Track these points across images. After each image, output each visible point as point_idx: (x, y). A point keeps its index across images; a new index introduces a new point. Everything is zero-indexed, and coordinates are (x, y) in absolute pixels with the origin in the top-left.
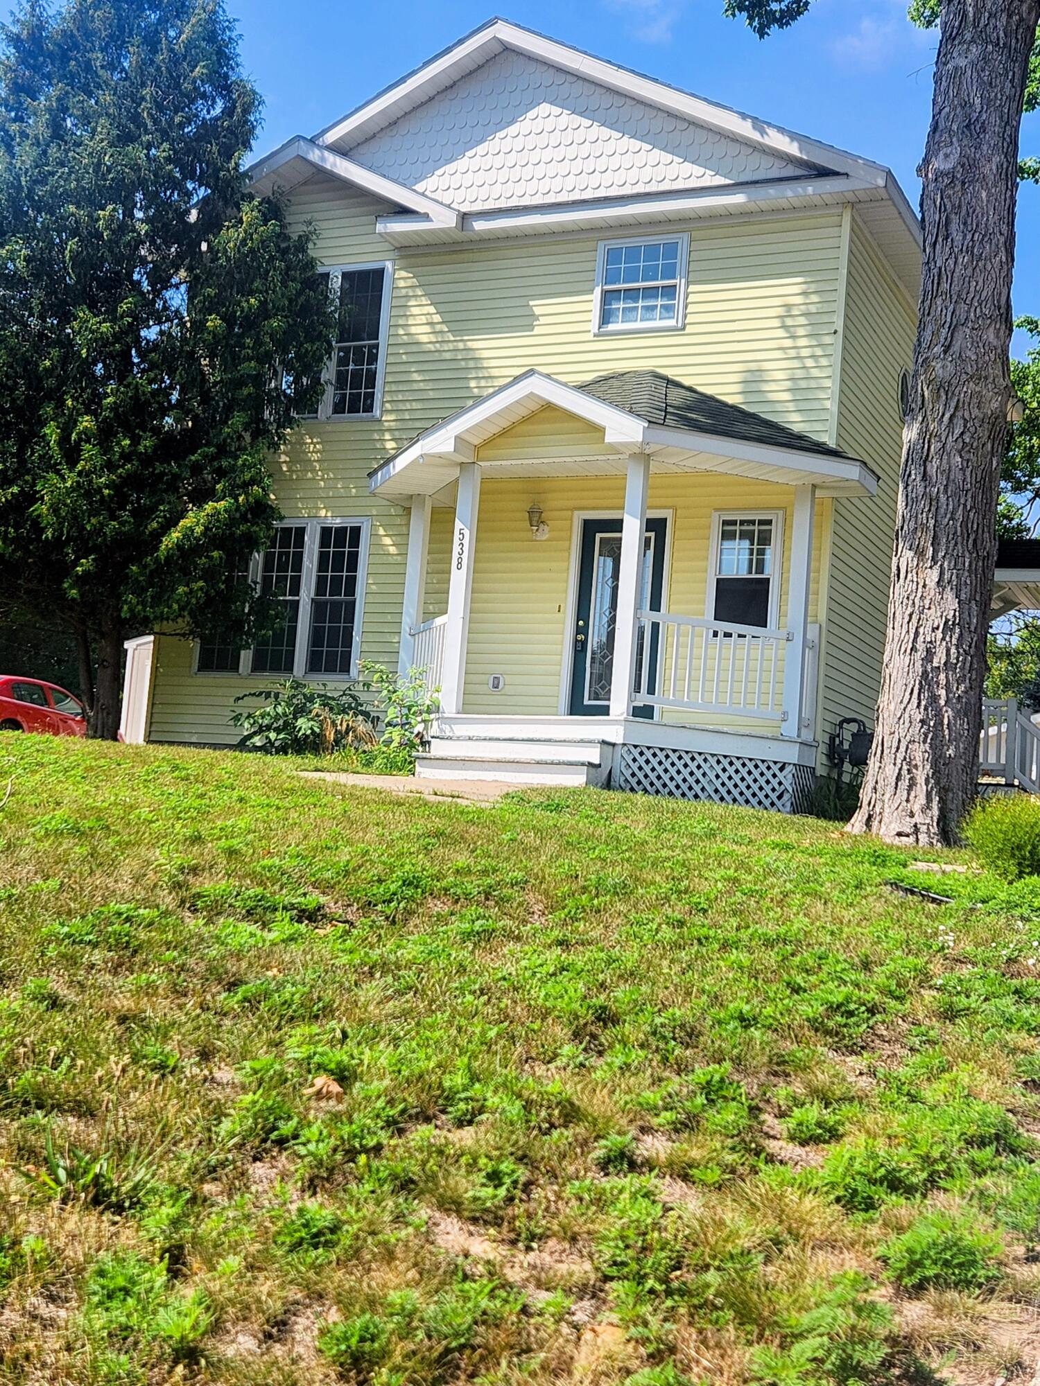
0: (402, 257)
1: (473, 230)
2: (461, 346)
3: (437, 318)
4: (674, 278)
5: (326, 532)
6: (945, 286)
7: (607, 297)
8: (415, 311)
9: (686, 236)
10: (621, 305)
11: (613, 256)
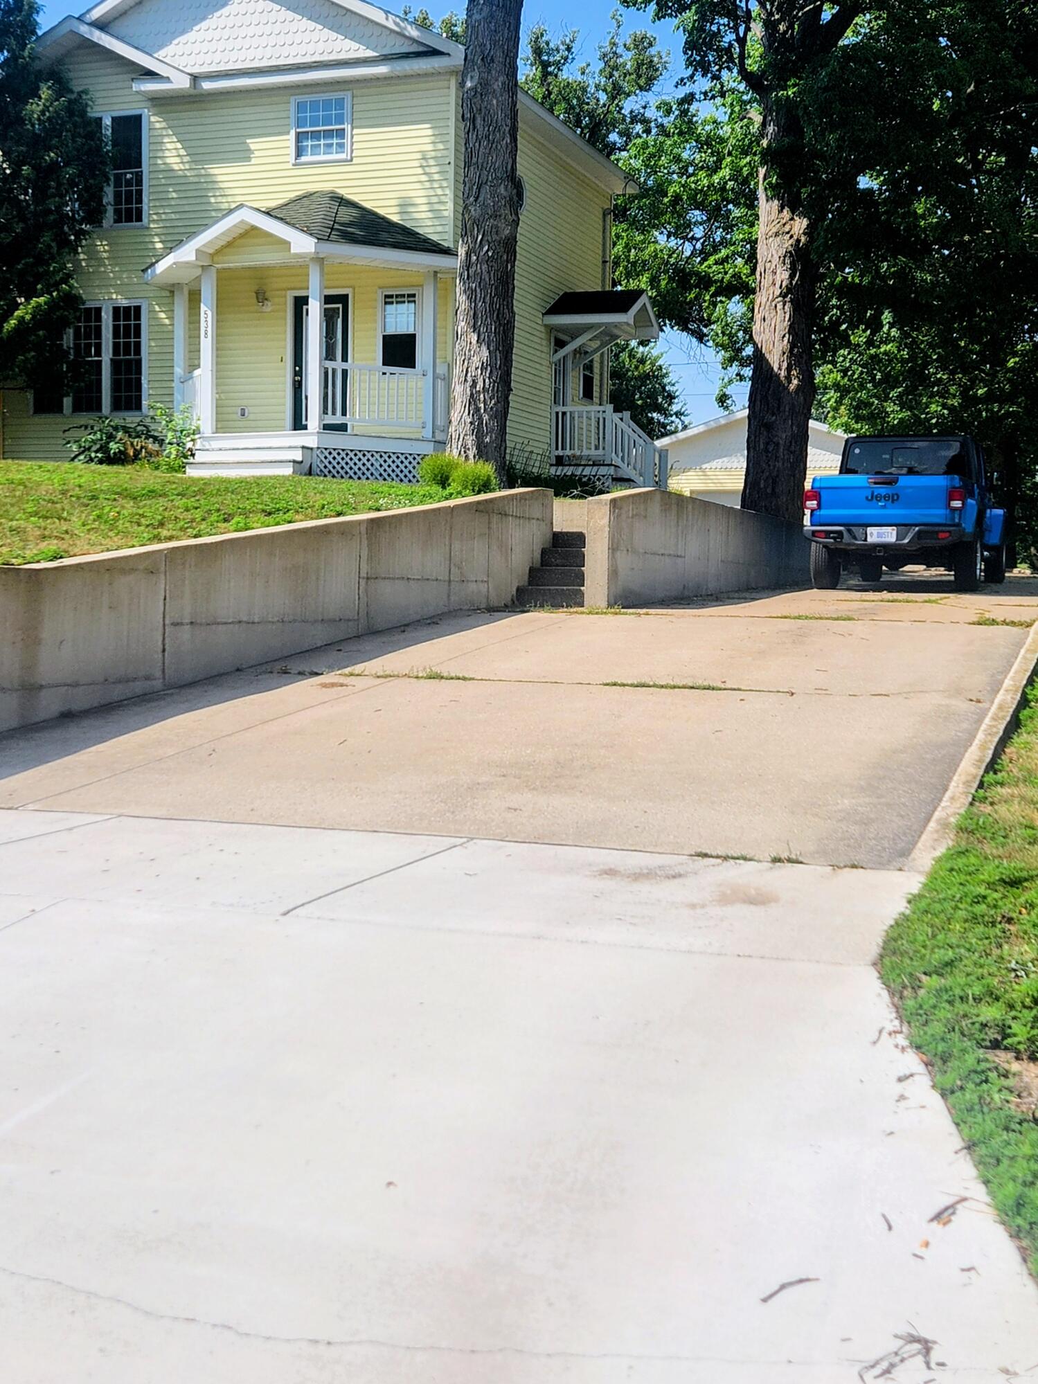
0: (154, 106)
1: (202, 88)
2: (203, 172)
3: (183, 152)
4: (344, 124)
5: (116, 310)
6: (474, 160)
7: (300, 137)
8: (169, 146)
9: (349, 93)
10: (310, 143)
11: (300, 107)
